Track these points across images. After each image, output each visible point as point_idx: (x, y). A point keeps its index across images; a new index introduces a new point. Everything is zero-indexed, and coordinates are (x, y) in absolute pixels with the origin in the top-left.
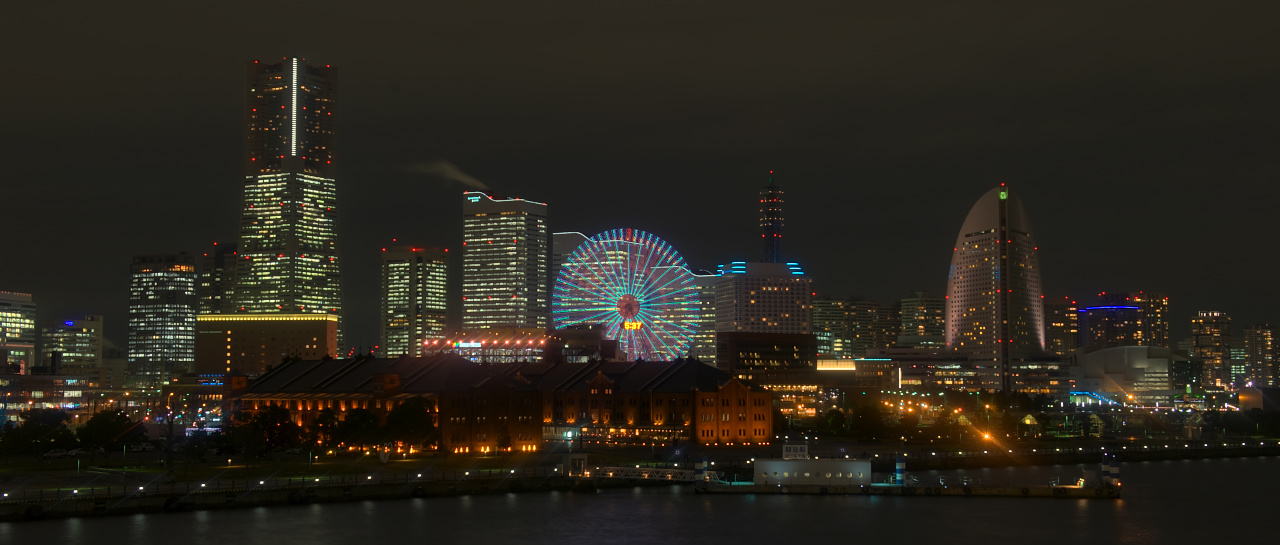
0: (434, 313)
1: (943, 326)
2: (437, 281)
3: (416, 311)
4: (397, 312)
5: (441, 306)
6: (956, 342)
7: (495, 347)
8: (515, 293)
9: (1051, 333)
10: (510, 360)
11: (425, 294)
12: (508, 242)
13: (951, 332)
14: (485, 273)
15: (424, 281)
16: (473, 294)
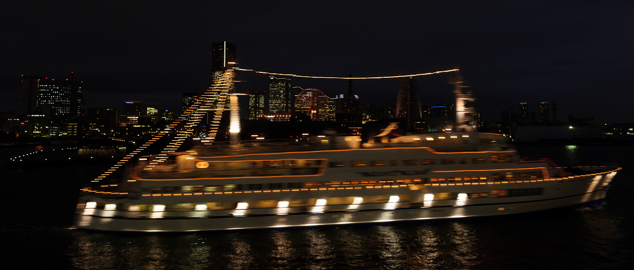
0: (262, 108)
1: (395, 112)
2: (262, 100)
3: (256, 108)
4: (251, 108)
5: (263, 106)
6: (399, 116)
7: (277, 117)
8: (282, 103)
9: (423, 113)
10: (281, 121)
11: (259, 104)
12: (281, 90)
13: (398, 113)
14: (275, 98)
15: (259, 100)
16: (272, 103)
